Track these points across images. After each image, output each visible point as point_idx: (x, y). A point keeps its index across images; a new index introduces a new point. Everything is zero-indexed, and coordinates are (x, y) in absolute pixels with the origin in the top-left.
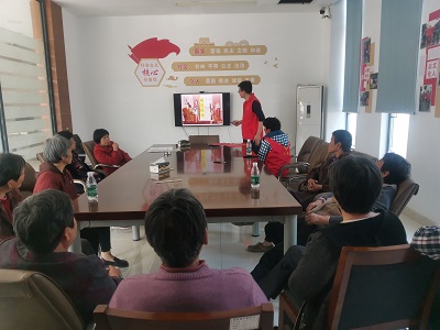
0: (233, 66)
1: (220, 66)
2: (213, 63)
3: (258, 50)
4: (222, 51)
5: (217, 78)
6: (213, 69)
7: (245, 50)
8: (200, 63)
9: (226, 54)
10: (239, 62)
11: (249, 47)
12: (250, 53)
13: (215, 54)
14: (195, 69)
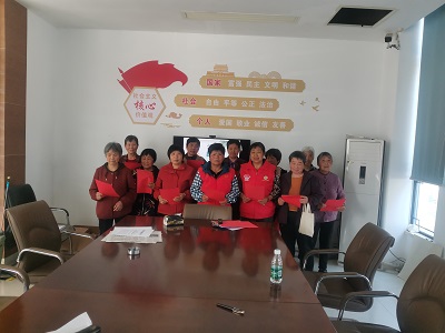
0: (257, 104)
1: (240, 104)
2: (230, 99)
3: (293, 86)
4: (244, 84)
5: (234, 119)
6: (230, 107)
7: (275, 85)
8: (213, 98)
9: (249, 89)
10: (266, 100)
12: (280, 89)
13: (235, 88)
14: (204, 106)
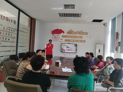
0: (78, 37)
1: (75, 37)
2: (73, 36)
3: (86, 34)
4: (75, 33)
5: (74, 40)
6: (73, 38)
8: (69, 36)
10: (80, 36)
11: (83, 33)
12: (83, 34)
13: (74, 34)
14: (68, 37)
